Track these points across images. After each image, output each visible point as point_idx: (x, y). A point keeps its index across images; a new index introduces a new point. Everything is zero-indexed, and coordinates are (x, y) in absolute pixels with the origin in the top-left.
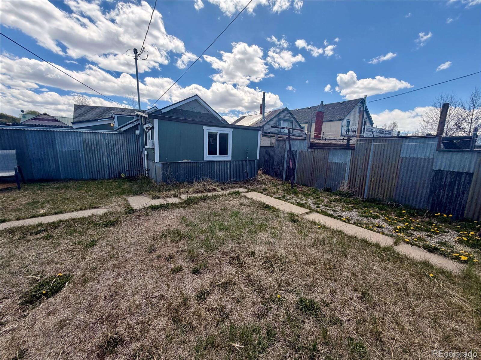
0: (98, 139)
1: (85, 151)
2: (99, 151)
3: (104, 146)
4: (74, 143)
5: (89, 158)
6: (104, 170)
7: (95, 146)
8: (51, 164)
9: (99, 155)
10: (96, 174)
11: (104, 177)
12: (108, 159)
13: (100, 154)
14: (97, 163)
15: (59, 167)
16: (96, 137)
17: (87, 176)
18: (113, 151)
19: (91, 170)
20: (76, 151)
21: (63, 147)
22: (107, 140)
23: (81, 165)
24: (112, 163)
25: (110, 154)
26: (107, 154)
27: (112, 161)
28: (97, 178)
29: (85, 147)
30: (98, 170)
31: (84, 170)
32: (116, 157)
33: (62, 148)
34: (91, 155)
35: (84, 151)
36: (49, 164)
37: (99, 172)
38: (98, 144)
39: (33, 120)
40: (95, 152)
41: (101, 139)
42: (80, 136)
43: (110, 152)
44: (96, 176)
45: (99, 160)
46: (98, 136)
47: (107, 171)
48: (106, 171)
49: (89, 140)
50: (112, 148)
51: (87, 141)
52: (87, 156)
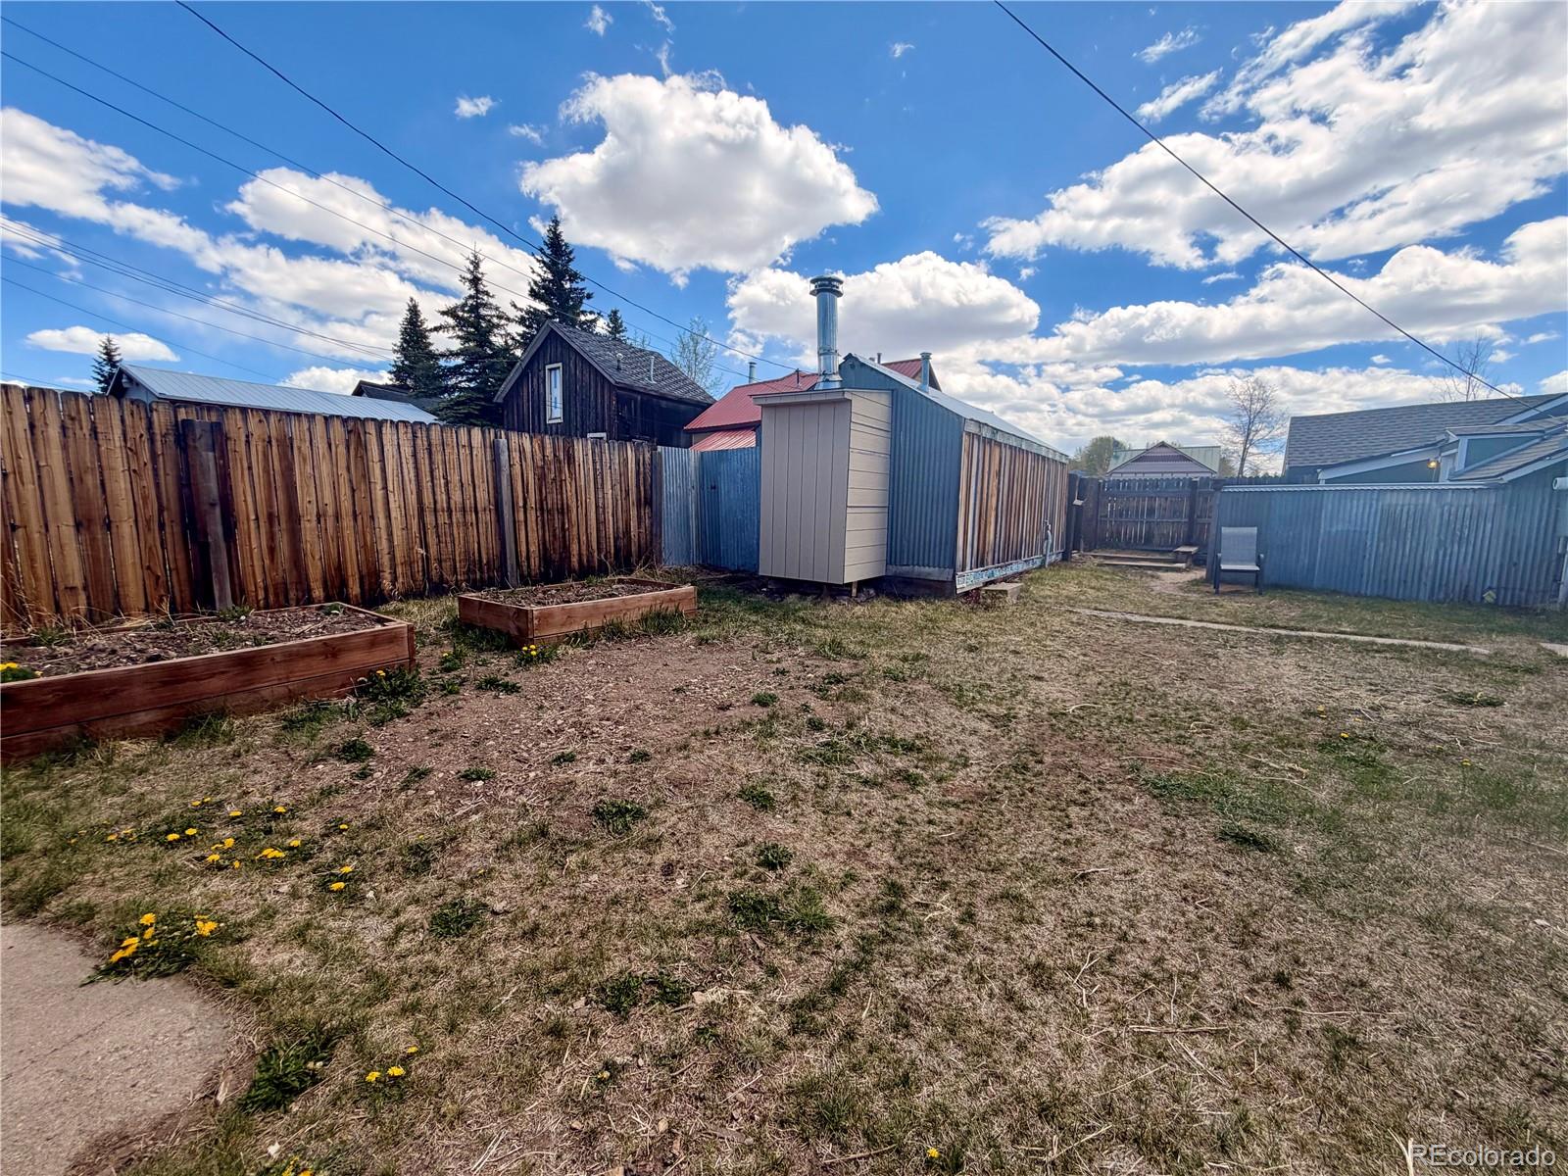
0: (1423, 505)
1: (1382, 532)
2: (1416, 533)
3: (1435, 520)
4: (1360, 515)
5: (1388, 549)
6: (1420, 579)
7: (1411, 522)
8: (1302, 557)
9: (1414, 544)
10: (1396, 586)
11: (1414, 595)
12: (1437, 553)
13: (1419, 539)
14: (1406, 560)
15: (1314, 565)
16: (1417, 500)
17: (1372, 589)
18: (1458, 533)
19: (1384, 577)
20: (1361, 532)
21: (1335, 522)
22: (1446, 508)
23: (1363, 563)
24: (1446, 564)
25: (1449, 541)
26: (1440, 540)
27: (1448, 558)
28: (1394, 596)
29: (1384, 523)
30: (1403, 578)
31: (1368, 575)
32: (1463, 550)
33: (1331, 526)
34: (1395, 542)
35: (1379, 532)
36: (1298, 557)
37: (1405, 582)
38: (1418, 515)
39: (1136, 461)
40: (1405, 535)
41: (1430, 505)
42: (1377, 500)
43: (1449, 537)
44: (1395, 591)
45: (1413, 555)
46: (1425, 497)
47: (1429, 584)
48: (1425, 585)
49: (1399, 508)
50: (1458, 526)
51: (1392, 509)
52: (1382, 545)
